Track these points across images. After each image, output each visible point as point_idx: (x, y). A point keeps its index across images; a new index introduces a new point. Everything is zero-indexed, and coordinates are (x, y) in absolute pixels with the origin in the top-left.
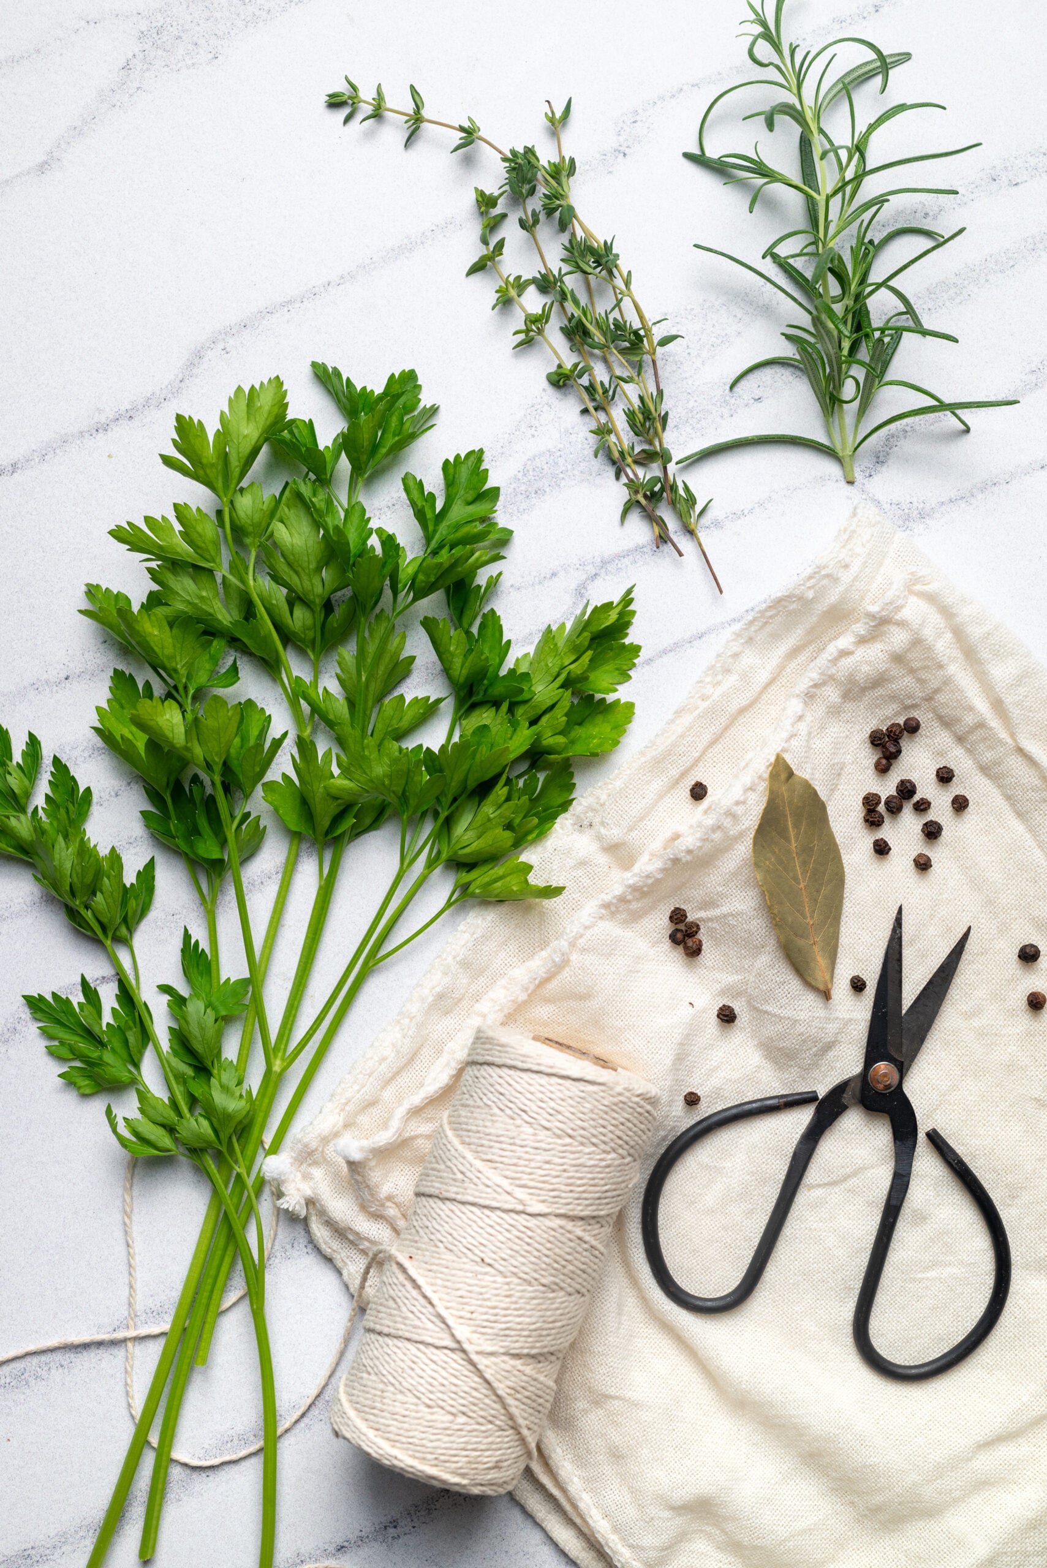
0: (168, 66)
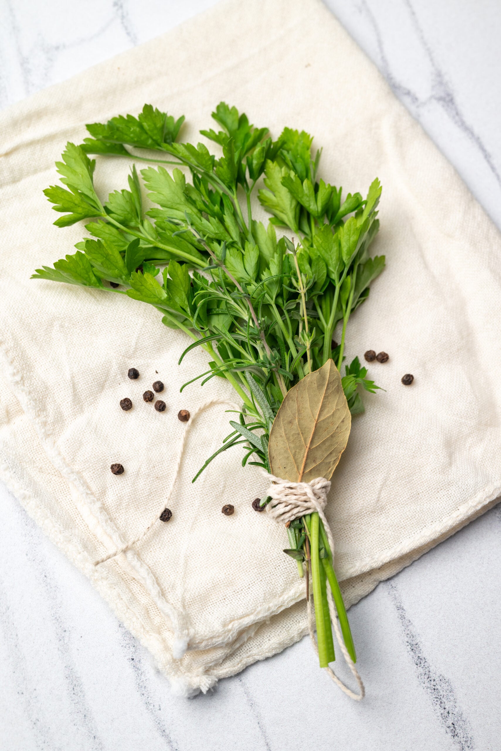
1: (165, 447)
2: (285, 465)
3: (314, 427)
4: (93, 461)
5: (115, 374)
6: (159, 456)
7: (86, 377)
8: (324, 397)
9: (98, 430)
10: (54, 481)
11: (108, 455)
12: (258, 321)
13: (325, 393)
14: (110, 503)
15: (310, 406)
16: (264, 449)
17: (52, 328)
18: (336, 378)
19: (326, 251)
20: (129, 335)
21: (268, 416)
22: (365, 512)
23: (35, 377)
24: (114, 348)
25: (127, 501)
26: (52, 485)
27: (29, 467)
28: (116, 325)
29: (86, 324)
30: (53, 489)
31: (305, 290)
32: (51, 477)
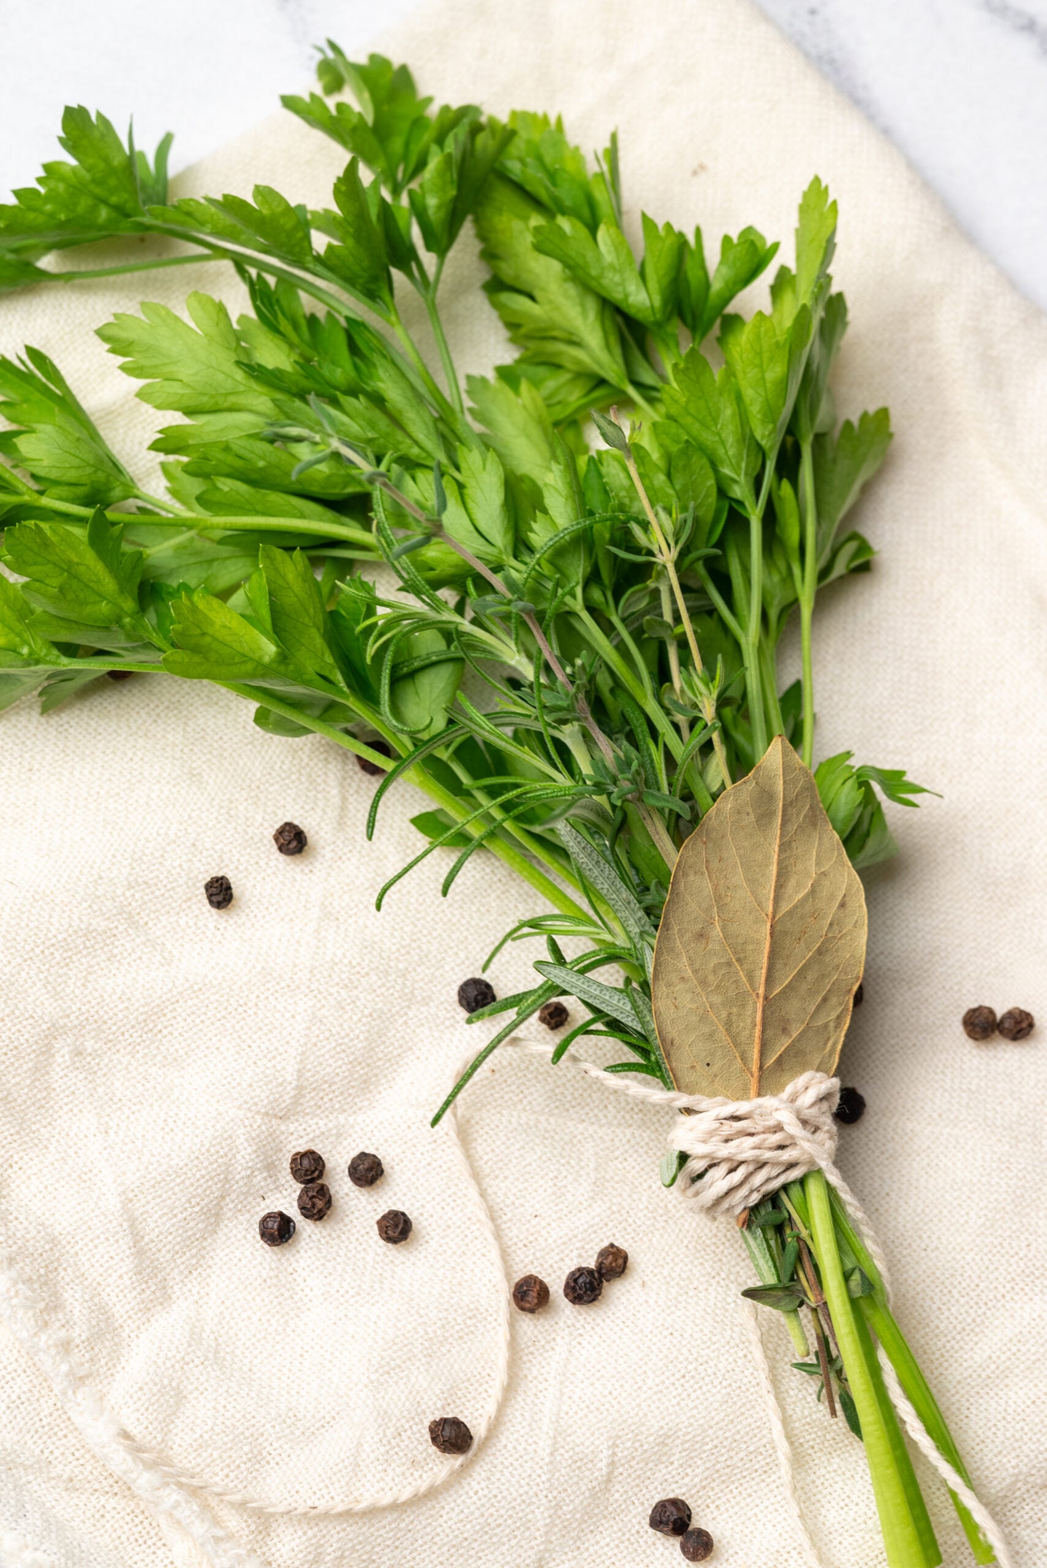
1: (422, 1369)
2: (706, 1057)
3: (768, 938)
4: (220, 1443)
5: (249, 1172)
6: (408, 1399)
7: (164, 1196)
8: (780, 846)
9: (222, 1354)
10: (114, 1513)
11: (263, 1421)
12: (564, 669)
13: (782, 836)
14: (285, 1557)
15: (748, 880)
16: (643, 1024)
17: (51, 1060)
18: (802, 788)
19: (702, 423)
20: (275, 1053)
21: (635, 930)
22: (1023, 1489)
23: (15, 1214)
24: (236, 1095)
25: (335, 1545)
26: (108, 1526)
27: (35, 1479)
28: (233, 1027)
29: (144, 1036)
30: (114, 1536)
31: (674, 554)
32: (103, 1500)
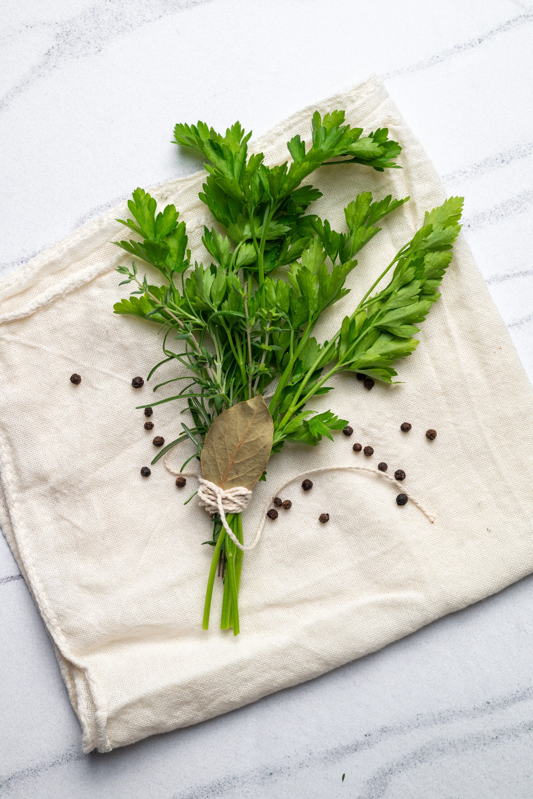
0: (72, 54)
18: (264, 410)
